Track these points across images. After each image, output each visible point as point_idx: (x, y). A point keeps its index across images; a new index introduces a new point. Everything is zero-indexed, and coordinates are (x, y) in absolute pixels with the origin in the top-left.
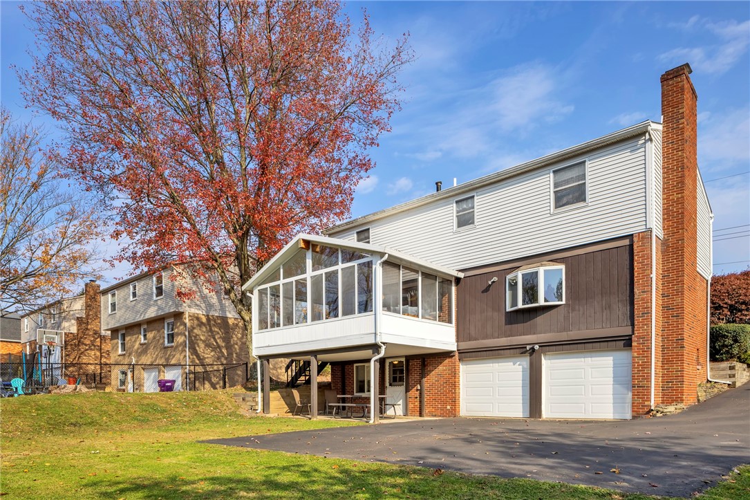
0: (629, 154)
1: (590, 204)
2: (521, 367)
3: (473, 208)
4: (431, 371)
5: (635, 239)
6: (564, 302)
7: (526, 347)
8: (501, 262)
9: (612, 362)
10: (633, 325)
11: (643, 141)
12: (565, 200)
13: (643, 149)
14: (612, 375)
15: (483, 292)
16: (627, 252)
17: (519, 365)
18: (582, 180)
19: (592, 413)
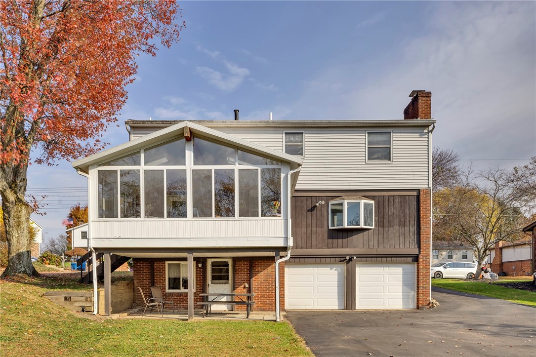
0: (418, 136)
1: (394, 163)
2: (337, 271)
3: (302, 142)
4: (259, 272)
5: (422, 193)
6: (373, 227)
7: (346, 257)
8: (324, 190)
9: (402, 271)
10: (419, 247)
11: (427, 131)
12: (376, 156)
13: (427, 136)
14: (402, 280)
15: (308, 211)
16: (415, 200)
17: (335, 270)
18: (388, 145)
19: (389, 305)
